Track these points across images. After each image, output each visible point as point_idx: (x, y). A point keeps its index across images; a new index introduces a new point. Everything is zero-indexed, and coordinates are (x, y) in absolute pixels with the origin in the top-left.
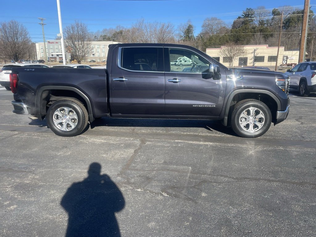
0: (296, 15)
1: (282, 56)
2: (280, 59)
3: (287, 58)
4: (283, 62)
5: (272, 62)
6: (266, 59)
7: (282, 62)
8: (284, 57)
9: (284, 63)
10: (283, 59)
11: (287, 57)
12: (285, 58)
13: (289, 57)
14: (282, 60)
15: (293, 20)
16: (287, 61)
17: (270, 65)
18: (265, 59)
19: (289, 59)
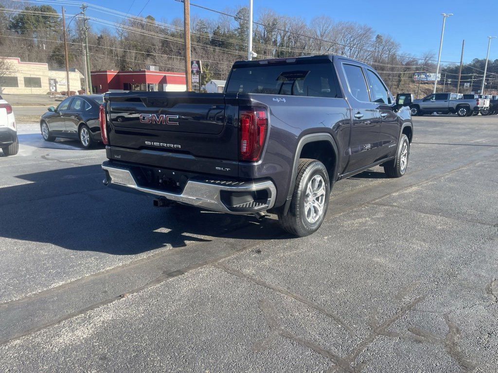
0: (32, 12)
1: (47, 78)
2: (45, 83)
3: (56, 82)
4: (50, 88)
5: (33, 88)
6: (21, 82)
7: (48, 88)
8: (50, 79)
9: (53, 90)
10: (50, 84)
11: (55, 80)
12: (52, 82)
13: (57, 80)
14: (48, 85)
15: (29, 20)
16: (55, 86)
17: (30, 93)
18: (19, 82)
19: (59, 83)
